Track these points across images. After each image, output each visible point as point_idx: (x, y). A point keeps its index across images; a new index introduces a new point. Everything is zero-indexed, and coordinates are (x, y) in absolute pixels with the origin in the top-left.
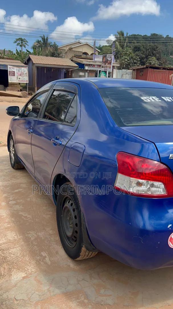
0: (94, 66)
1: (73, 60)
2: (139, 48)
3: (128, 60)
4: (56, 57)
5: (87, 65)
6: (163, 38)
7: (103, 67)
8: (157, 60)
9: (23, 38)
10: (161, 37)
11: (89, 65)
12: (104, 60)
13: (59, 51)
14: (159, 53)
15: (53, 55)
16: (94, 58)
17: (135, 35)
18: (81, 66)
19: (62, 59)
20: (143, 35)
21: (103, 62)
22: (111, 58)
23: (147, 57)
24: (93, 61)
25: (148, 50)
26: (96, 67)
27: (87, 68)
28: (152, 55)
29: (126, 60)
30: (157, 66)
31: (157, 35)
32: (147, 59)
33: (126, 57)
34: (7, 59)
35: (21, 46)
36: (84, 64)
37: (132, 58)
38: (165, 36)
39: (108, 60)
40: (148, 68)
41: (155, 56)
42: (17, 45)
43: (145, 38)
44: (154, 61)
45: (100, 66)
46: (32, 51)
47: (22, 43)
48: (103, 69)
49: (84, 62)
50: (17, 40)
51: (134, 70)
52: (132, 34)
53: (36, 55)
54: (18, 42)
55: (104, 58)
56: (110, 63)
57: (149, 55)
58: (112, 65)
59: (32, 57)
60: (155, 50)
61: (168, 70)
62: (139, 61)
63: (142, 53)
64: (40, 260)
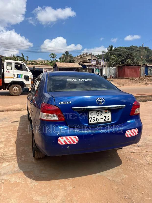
0: (92, 66)
1: (80, 63)
2: (121, 55)
3: (114, 62)
4: (72, 62)
5: (88, 66)
6: (138, 48)
7: (96, 67)
8: (132, 60)
9: (54, 53)
10: (136, 47)
11: (89, 66)
12: (97, 63)
13: (74, 59)
14: (132, 57)
15: (70, 62)
16: (92, 62)
17: (120, 47)
18: (84, 67)
19: (74, 63)
20: (125, 47)
21: (96, 63)
22: (101, 61)
23: (125, 59)
24: (91, 63)
25: (126, 55)
26: (93, 66)
27: (87, 68)
28: (128, 58)
29: (113, 62)
30: (131, 64)
31: (134, 46)
32: (126, 60)
33: (113, 60)
34: (45, 65)
35: (53, 58)
36: (86, 66)
37: (116, 60)
38: (139, 47)
39: (99, 62)
40: (125, 65)
41: (131, 59)
42: (51, 57)
43: (126, 48)
44: (130, 61)
45: (95, 66)
46: (59, 60)
47: (53, 56)
48: (96, 68)
49: (86, 64)
50: (51, 55)
51: (117, 67)
52: (118, 47)
53: (61, 62)
54: (51, 56)
55: (97, 62)
56: (100, 64)
57: (127, 58)
58: (102, 65)
59: (57, 63)
60: (130, 55)
61: (138, 66)
62: (120, 62)
63: (122, 57)
64: (19, 158)
